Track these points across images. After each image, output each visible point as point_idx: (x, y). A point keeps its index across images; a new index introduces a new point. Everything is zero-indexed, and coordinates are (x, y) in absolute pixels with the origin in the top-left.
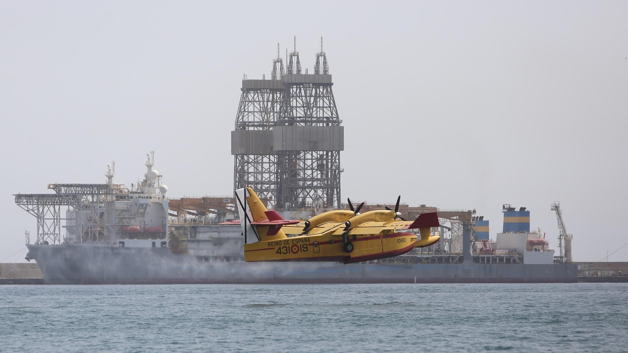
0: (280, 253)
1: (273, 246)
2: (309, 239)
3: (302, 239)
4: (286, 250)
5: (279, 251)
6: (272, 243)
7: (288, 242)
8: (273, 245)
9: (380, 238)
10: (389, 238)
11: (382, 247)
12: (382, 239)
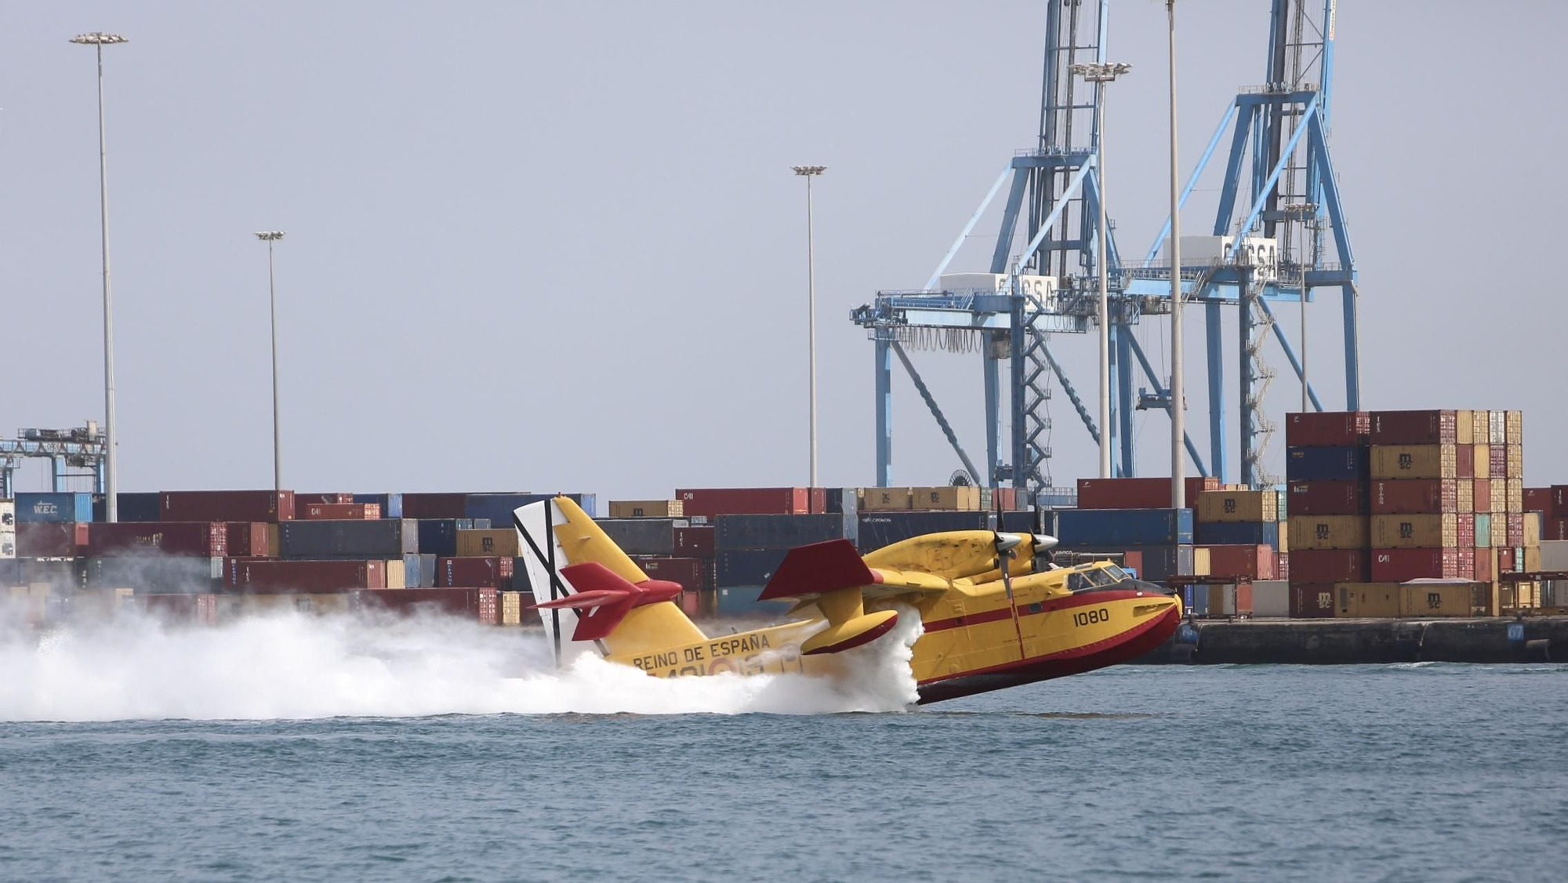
1: (652, 668)
2: (764, 638)
3: (744, 641)
6: (647, 660)
7: (697, 654)
8: (648, 666)
9: (1011, 617)
10: (1044, 614)
11: (1018, 644)
12: (1016, 619)
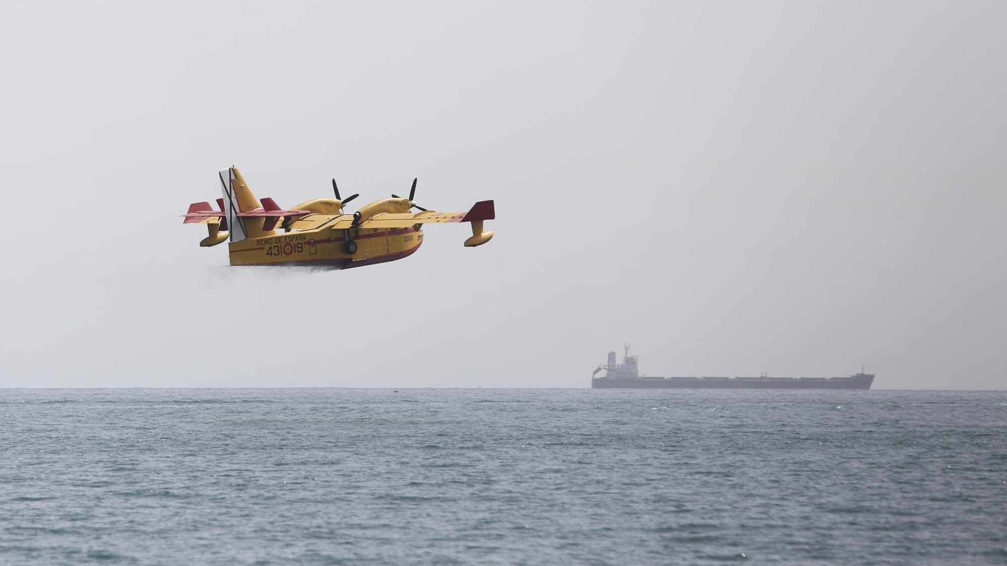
0: (271, 254)
2: (304, 236)
3: (297, 237)
4: (278, 250)
5: (269, 252)
6: (261, 240)
7: (279, 240)
8: (262, 244)
9: (385, 235)
10: (395, 236)
11: (387, 247)
12: (387, 237)
